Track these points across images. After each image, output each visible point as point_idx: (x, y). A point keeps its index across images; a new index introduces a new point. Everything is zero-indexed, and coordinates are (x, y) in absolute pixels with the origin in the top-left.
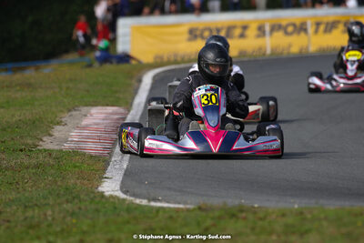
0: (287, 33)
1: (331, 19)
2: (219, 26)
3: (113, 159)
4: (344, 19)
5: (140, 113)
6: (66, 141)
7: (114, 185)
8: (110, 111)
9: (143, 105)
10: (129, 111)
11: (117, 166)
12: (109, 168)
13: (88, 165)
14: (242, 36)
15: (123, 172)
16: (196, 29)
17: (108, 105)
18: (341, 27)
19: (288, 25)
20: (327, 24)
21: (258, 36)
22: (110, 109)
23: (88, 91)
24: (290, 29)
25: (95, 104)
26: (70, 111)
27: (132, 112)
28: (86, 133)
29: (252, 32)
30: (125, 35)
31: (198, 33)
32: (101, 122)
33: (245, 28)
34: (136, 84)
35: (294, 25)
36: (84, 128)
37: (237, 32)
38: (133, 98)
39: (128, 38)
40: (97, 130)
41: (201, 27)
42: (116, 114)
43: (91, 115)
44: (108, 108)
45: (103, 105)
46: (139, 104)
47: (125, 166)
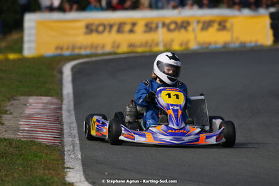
0: (169, 30)
1: (207, 19)
2: (112, 22)
3: (66, 149)
4: (218, 19)
5: (72, 103)
6: (19, 130)
7: (78, 175)
8: (46, 101)
9: (71, 96)
10: (62, 101)
11: (72, 156)
12: (66, 157)
13: (47, 154)
14: (131, 31)
15: (80, 162)
16: (92, 24)
17: (41, 95)
18: (216, 26)
19: (171, 23)
20: (204, 23)
21: (145, 32)
22: (45, 99)
23: (20, 82)
24: (173, 26)
25: (30, 94)
26: (9, 100)
27: (65, 102)
28: (32, 122)
29: (140, 28)
30: (30, 28)
31: (94, 28)
32: (42, 111)
33: (134, 24)
34: (58, 75)
35: (176, 23)
36: (30, 117)
37: (127, 28)
38: (61, 89)
39: (33, 31)
40: (40, 119)
41: (97, 23)
42: (52, 104)
43: (30, 105)
44: (43, 98)
45: (37, 95)
46: (68, 94)
47: (80, 156)
